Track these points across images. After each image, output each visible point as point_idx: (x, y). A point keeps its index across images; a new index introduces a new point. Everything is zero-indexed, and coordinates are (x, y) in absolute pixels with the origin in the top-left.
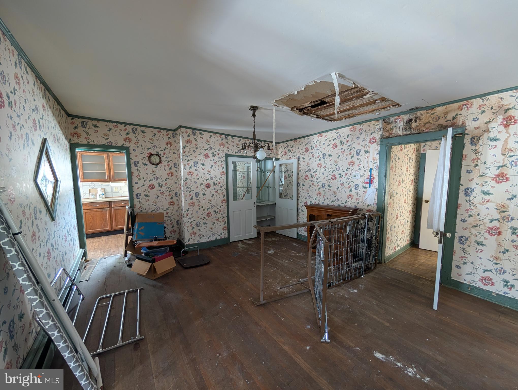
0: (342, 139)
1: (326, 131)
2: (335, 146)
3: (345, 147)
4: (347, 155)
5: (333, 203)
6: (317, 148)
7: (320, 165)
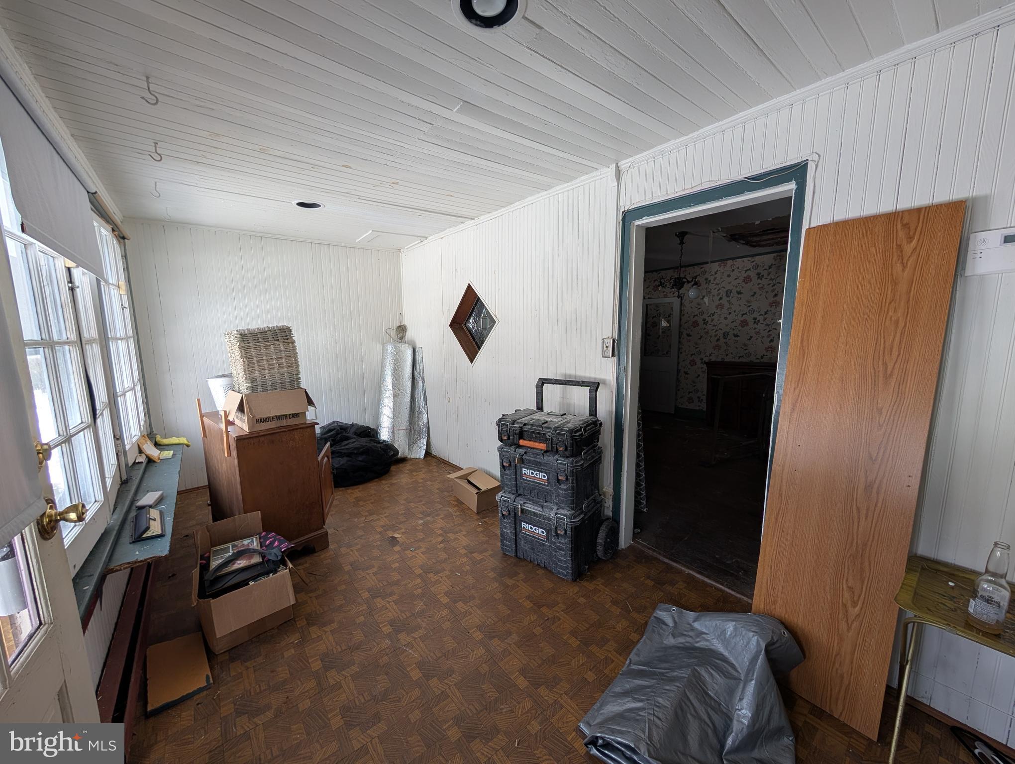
0: (760, 270)
1: (733, 259)
2: (748, 279)
3: (764, 282)
4: (767, 292)
5: (741, 360)
6: (717, 281)
7: (721, 306)
